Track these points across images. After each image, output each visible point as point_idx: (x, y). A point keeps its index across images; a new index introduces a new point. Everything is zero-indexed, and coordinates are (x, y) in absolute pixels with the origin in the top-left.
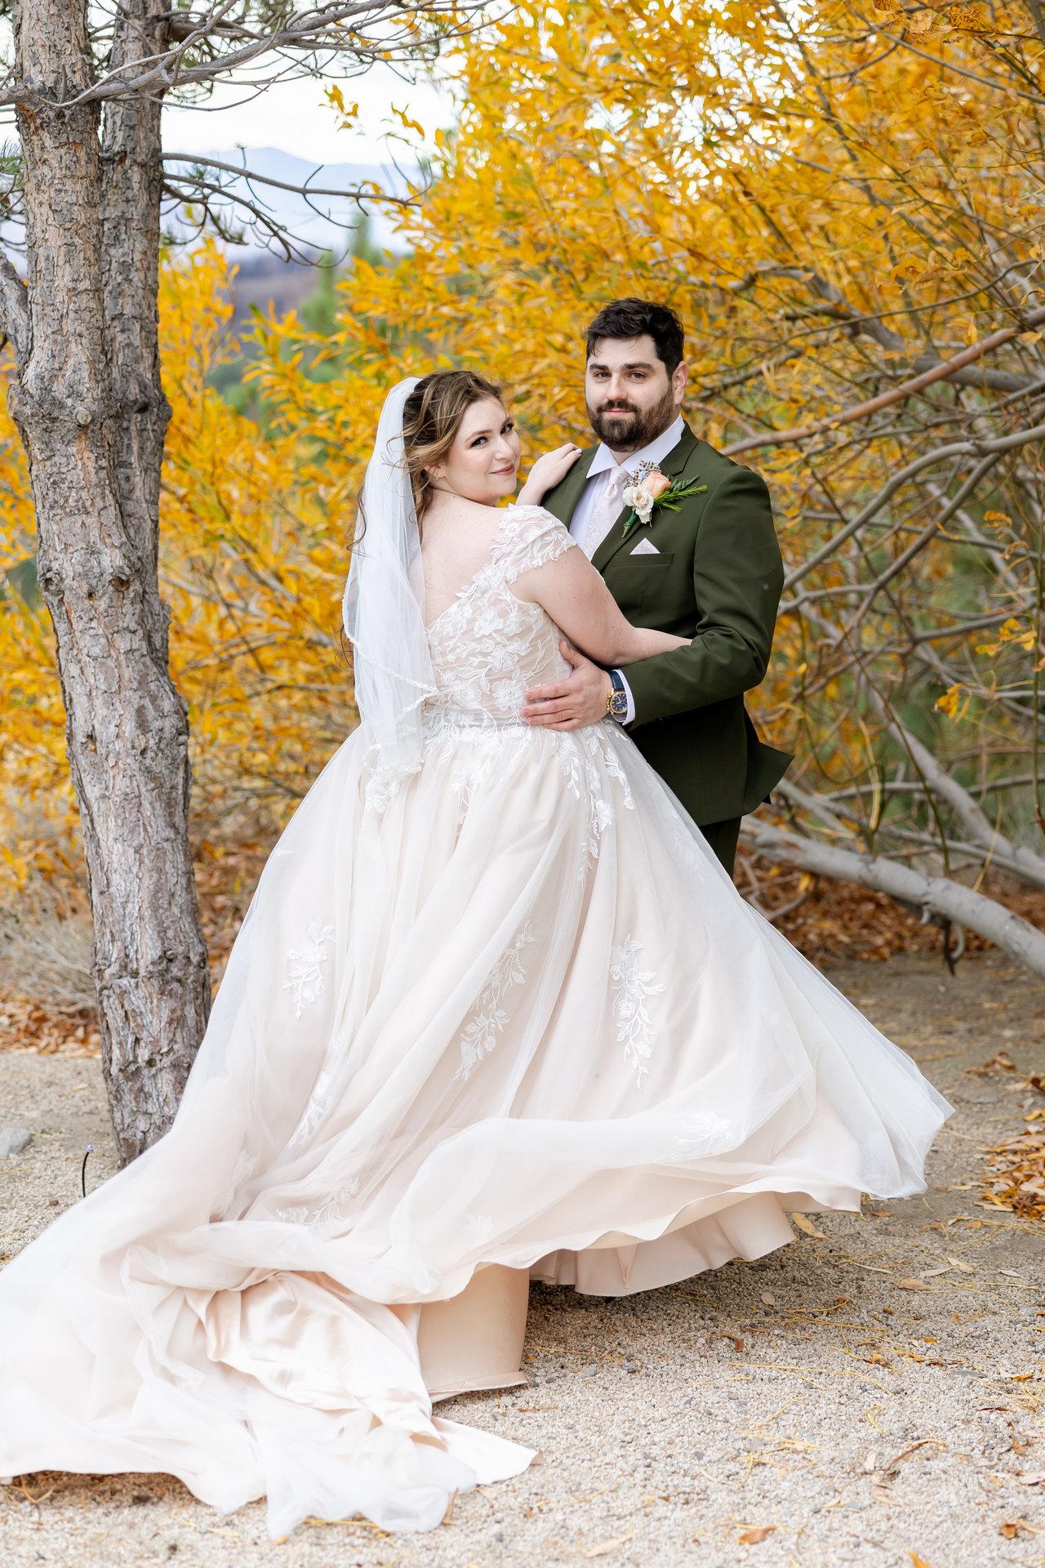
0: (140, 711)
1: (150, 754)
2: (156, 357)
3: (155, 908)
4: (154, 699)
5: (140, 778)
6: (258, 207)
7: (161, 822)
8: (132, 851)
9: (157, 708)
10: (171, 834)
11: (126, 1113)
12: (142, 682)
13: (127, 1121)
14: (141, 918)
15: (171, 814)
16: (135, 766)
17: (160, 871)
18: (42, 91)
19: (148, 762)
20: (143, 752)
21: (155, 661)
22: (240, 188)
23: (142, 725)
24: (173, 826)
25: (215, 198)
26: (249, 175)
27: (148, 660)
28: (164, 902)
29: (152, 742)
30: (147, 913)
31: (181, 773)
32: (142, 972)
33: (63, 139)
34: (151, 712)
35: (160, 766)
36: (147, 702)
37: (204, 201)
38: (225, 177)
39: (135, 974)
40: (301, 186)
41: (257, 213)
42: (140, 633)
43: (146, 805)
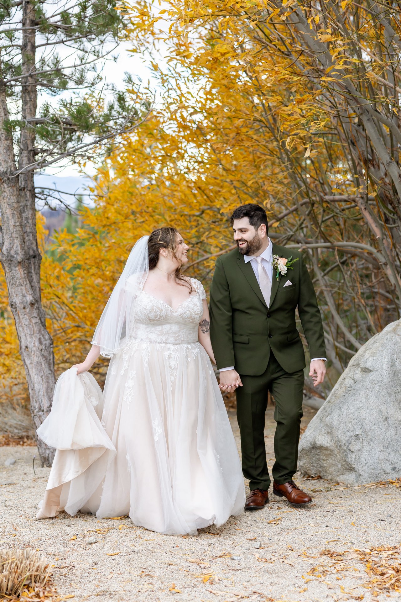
0: (40, 339)
1: (43, 351)
2: (37, 243)
3: (47, 392)
4: (43, 336)
5: (41, 357)
6: (62, 200)
7: (47, 369)
8: (40, 377)
9: (44, 338)
10: (50, 372)
11: (43, 449)
12: (40, 331)
13: (43, 451)
14: (44, 395)
15: (50, 367)
16: (39, 354)
17: (48, 382)
18: (3, 172)
19: (43, 353)
20: (41, 350)
21: (43, 326)
22: (56, 195)
23: (41, 343)
24: (51, 370)
25: (49, 198)
26: (59, 192)
27: (41, 325)
28: (49, 391)
29: (43, 347)
30: (45, 394)
31: (52, 356)
32: (45, 410)
33: (10, 185)
34: (43, 339)
35: (46, 354)
36: (41, 336)
37: (45, 199)
38: (51, 192)
39: (43, 411)
40: (73, 193)
41: (61, 202)
42: (38, 318)
43: (43, 364)
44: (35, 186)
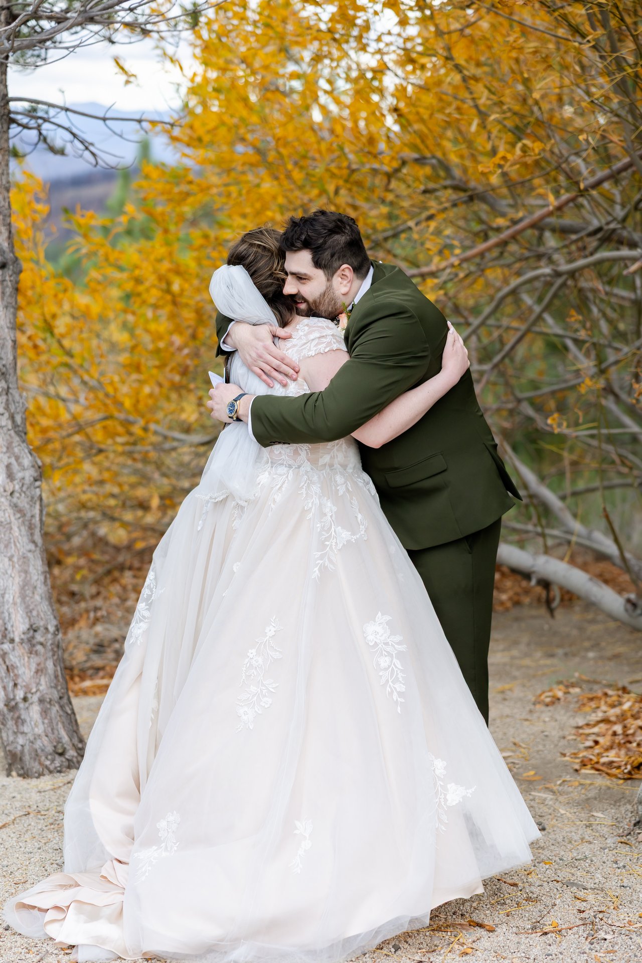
0: (8, 467)
1: (16, 495)
2: (10, 232)
3: (23, 597)
4: (17, 458)
5: (10, 511)
6: (75, 130)
7: (25, 540)
8: (6, 560)
9: (19, 464)
10: (32, 547)
11: (10, 733)
12: (9, 447)
13: (11, 738)
14: (15, 604)
15: (32, 534)
16: (6, 503)
17: (26, 572)
19: (15, 500)
20: (12, 494)
21: (17, 433)
22: (62, 118)
23: (10, 476)
24: (34, 542)
25: (46, 126)
26: (67, 110)
27: (12, 432)
28: (29, 592)
29: (17, 487)
30: (18, 601)
31: (38, 507)
32: (17, 640)
34: (15, 467)
35: (23, 503)
36: (13, 460)
37: (39, 128)
38: (52, 112)
39: (12, 641)
40: (101, 115)
41: (74, 135)
42: (6, 415)
43: (15, 528)
44: (11, 95)
